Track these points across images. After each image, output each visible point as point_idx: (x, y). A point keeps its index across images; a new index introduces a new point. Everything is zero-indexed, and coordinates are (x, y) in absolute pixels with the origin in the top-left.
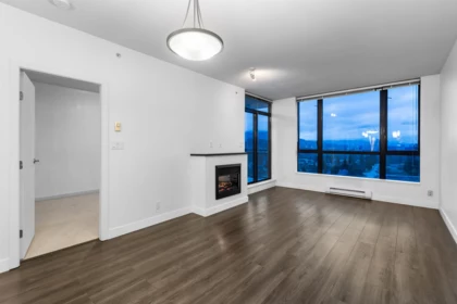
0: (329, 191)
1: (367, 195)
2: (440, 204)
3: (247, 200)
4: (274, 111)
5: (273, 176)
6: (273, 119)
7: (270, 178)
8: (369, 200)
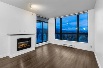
0: (63, 45)
1: (73, 47)
2: (94, 50)
3: (35, 49)
4: (49, 22)
5: (49, 40)
6: (49, 24)
7: (48, 41)
8: (74, 48)
